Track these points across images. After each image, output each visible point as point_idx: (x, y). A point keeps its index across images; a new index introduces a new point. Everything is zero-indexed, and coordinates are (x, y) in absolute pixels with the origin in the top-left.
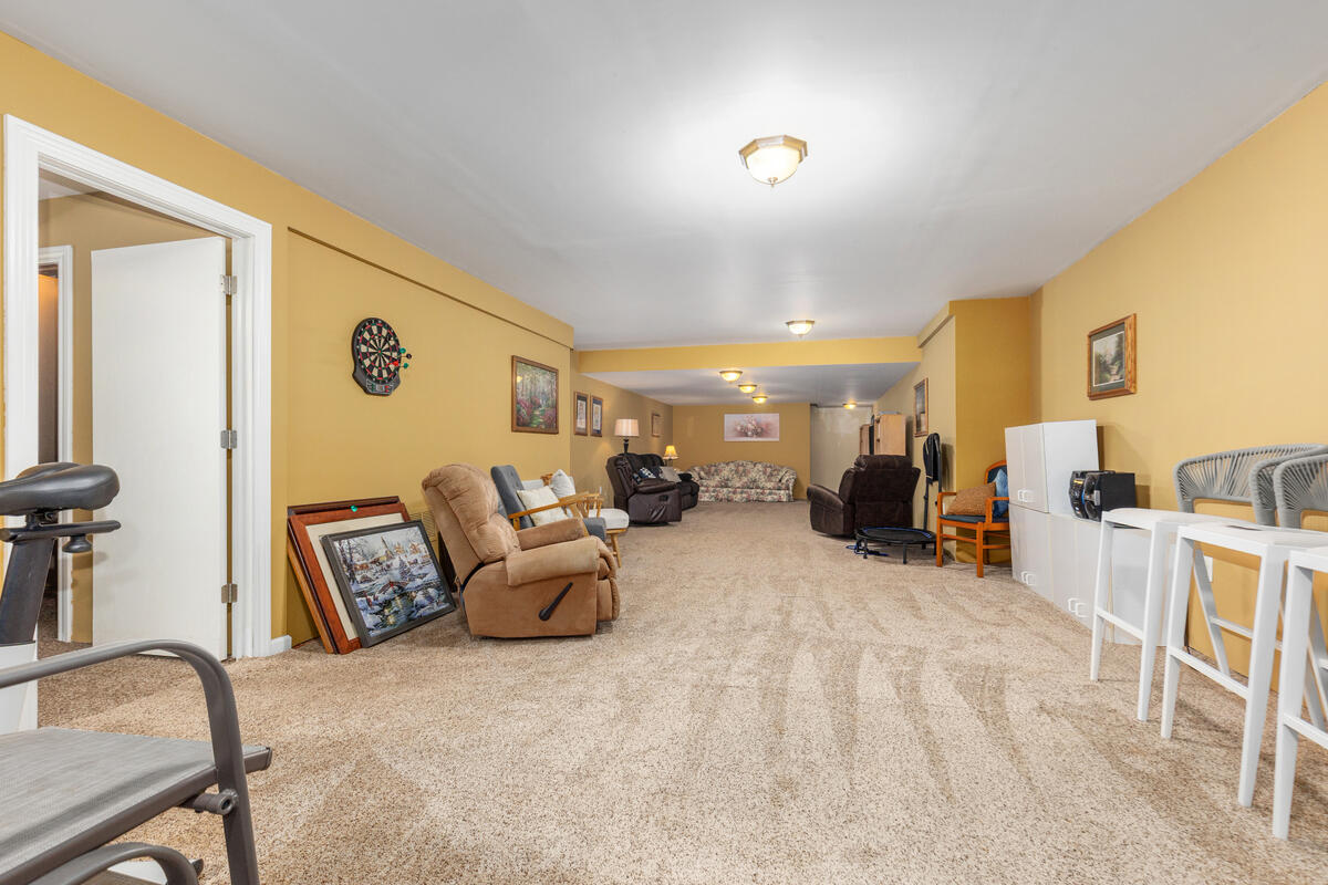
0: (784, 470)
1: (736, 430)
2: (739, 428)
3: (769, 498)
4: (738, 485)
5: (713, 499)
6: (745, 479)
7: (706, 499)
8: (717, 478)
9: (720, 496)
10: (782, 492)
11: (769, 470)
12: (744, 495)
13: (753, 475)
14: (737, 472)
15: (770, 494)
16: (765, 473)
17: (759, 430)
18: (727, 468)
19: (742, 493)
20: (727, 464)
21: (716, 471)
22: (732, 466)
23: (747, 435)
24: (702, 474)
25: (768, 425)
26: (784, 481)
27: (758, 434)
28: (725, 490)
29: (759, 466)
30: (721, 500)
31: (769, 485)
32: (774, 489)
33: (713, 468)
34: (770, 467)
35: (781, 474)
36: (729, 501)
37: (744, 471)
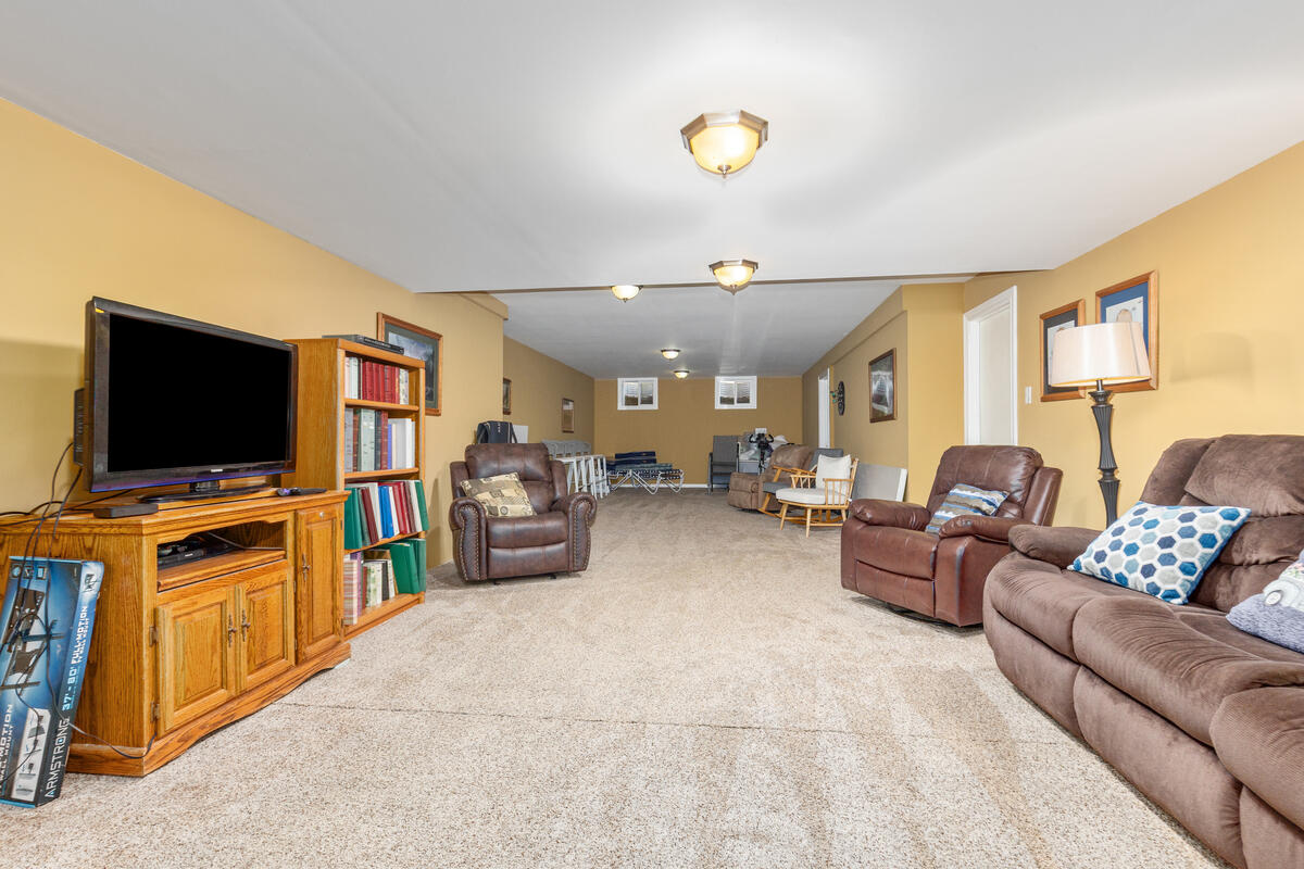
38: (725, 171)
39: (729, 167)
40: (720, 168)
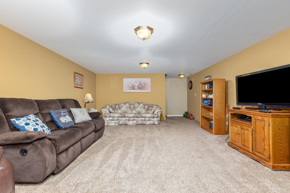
0: (155, 107)
1: (129, 86)
2: (131, 85)
3: (148, 123)
4: (131, 115)
5: (117, 124)
6: (134, 112)
7: (113, 125)
8: (119, 111)
9: (121, 122)
10: (155, 119)
11: (146, 107)
12: (134, 122)
13: (138, 109)
14: (130, 108)
15: (149, 120)
16: (144, 108)
17: (141, 87)
18: (125, 106)
19: (133, 120)
20: (125, 104)
21: (119, 107)
22: (127, 105)
23: (135, 89)
24: (111, 110)
25: (145, 84)
26: (155, 113)
27: (140, 88)
28: (124, 119)
29: (141, 105)
30: (122, 125)
31: (148, 115)
32: (151, 117)
33: (117, 106)
34: (147, 105)
35: (154, 109)
36: (126, 125)
37: (134, 107)
38: (144, 39)
39: (145, 38)
40: (143, 38)
